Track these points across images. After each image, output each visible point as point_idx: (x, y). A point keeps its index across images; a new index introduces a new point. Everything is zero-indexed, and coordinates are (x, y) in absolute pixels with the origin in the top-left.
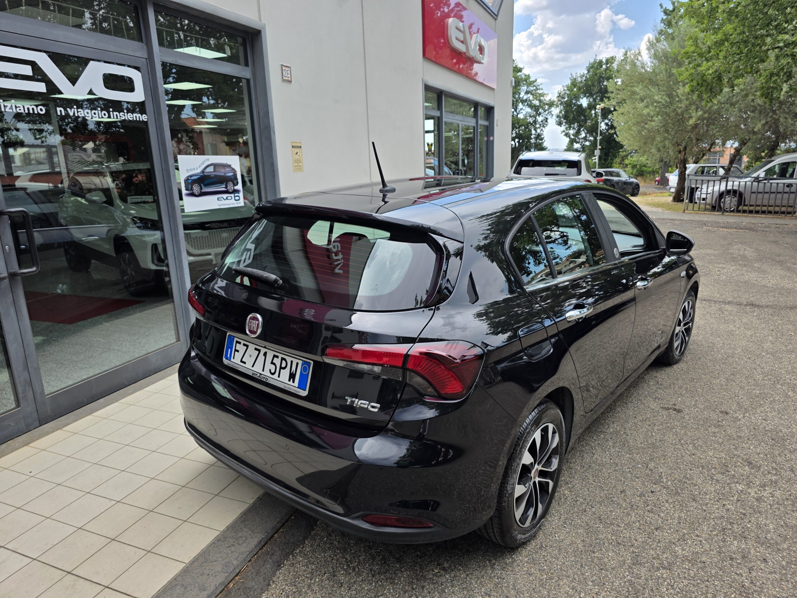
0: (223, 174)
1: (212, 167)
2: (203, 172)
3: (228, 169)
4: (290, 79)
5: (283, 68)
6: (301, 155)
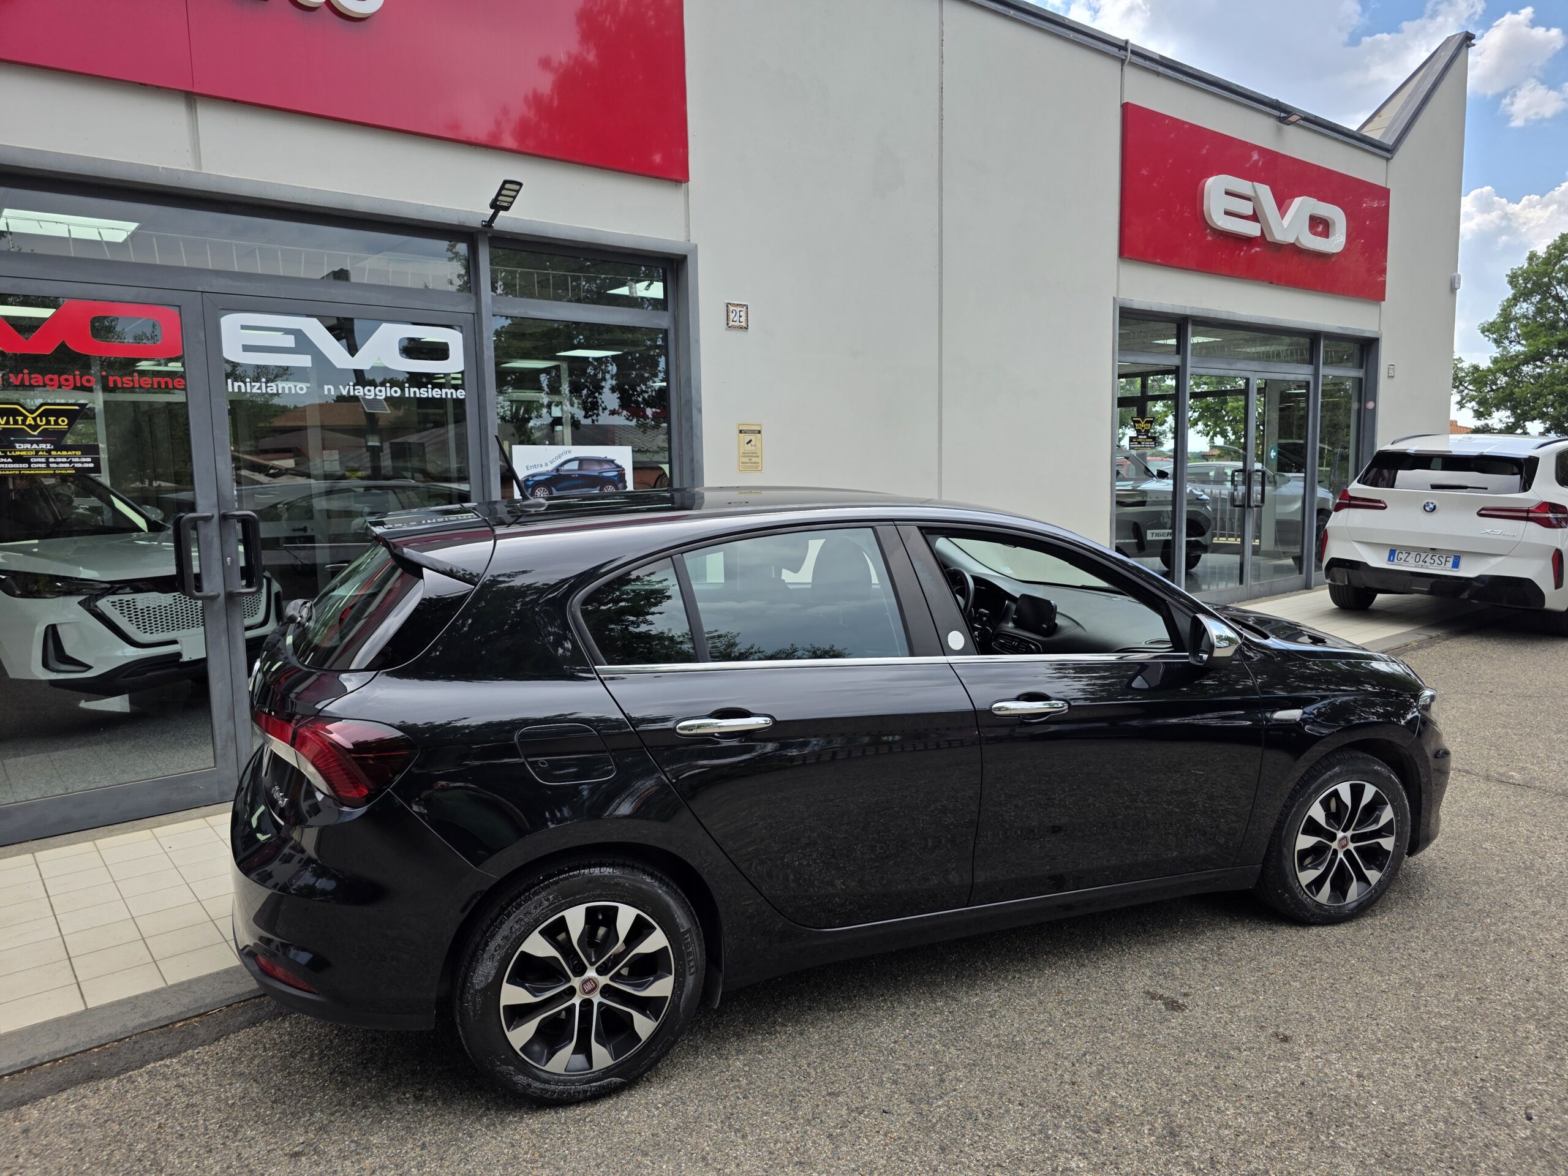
0: (597, 474)
1: (577, 462)
2: (557, 470)
3: (606, 466)
4: (744, 324)
5: (730, 308)
6: (759, 445)
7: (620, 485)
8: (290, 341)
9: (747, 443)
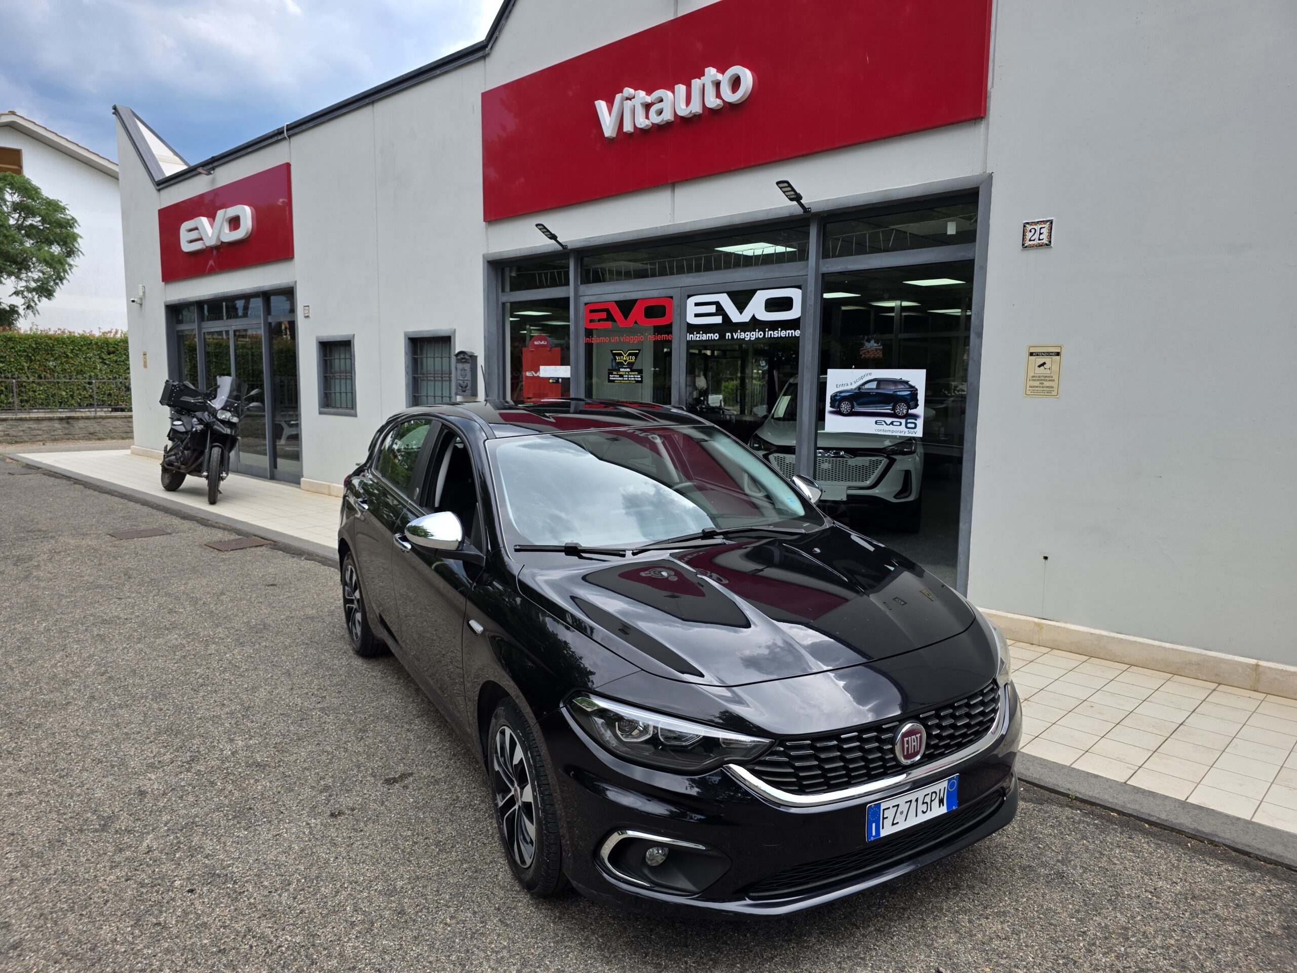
0: (892, 393)
1: (876, 383)
2: (859, 388)
3: (901, 387)
4: (1045, 241)
5: (1029, 227)
6: (1055, 368)
7: (912, 404)
8: (712, 309)
9: (1040, 366)
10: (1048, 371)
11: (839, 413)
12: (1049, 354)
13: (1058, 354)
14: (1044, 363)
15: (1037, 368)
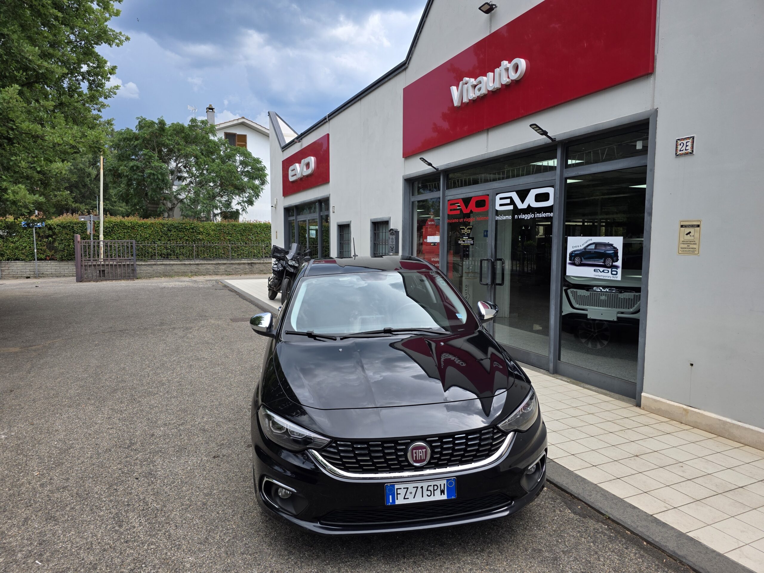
0: (603, 251)
1: (594, 245)
2: (585, 248)
3: (609, 248)
4: (690, 151)
5: (679, 142)
6: (697, 235)
7: (615, 259)
8: (508, 201)
9: (687, 234)
10: (692, 238)
11: (574, 264)
12: (692, 226)
13: (698, 226)
14: (690, 233)
15: (685, 236)
